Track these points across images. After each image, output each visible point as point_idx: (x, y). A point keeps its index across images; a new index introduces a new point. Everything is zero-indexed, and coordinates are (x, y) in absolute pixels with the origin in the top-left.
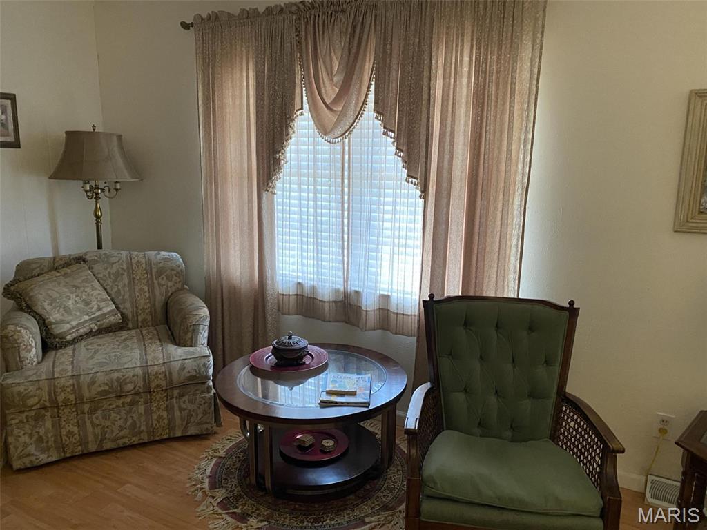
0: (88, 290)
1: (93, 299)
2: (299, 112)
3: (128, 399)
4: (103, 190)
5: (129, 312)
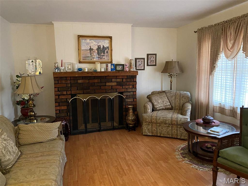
0: (164, 99)
1: (165, 101)
2: (222, 52)
3: (167, 125)
4: (173, 75)
5: (173, 106)
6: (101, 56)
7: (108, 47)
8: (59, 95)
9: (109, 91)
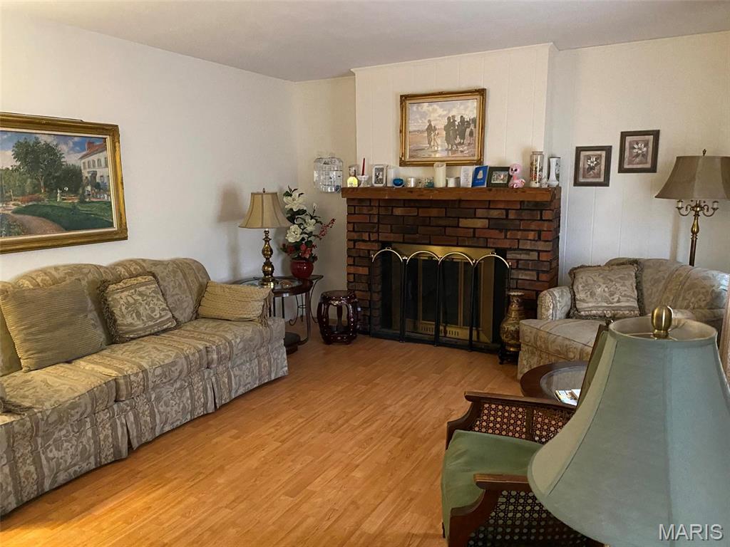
6: (455, 147)
7: (474, 121)
8: (355, 241)
9: (467, 244)
